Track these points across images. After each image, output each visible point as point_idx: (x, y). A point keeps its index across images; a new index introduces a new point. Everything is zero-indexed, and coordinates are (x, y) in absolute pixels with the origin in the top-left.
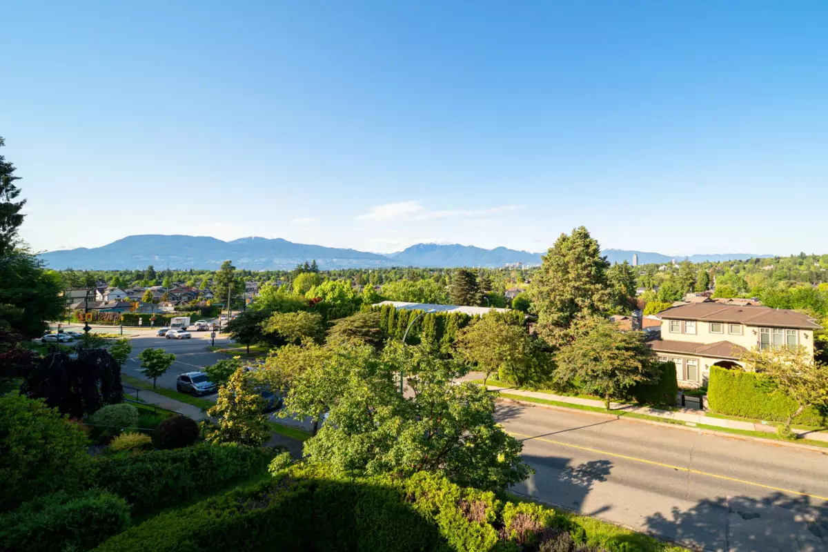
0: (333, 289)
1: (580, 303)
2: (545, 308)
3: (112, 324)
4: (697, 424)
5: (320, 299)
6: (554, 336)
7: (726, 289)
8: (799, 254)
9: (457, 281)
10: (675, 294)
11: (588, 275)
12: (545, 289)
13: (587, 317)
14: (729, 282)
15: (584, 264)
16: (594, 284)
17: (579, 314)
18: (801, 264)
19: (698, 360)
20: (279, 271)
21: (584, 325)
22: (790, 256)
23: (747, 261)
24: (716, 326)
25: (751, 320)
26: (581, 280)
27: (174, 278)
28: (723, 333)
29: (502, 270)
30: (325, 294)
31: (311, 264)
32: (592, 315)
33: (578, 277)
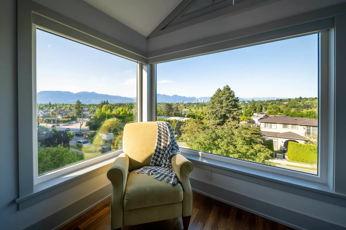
0: (122, 111)
1: (229, 116)
2: (214, 118)
3: (42, 123)
4: (286, 165)
5: (118, 114)
6: (218, 129)
7: (273, 111)
8: (299, 97)
9: (165, 107)
10: (250, 113)
11: (231, 105)
12: (214, 110)
13: (231, 121)
14: (272, 109)
15: (229, 100)
16: (234, 108)
17: (228, 120)
18: (300, 101)
19: (278, 139)
20: (94, 104)
21: (231, 125)
22: (295, 98)
23: (277, 100)
24: (285, 125)
25: (302, 123)
26: (228, 107)
27: (58, 106)
28: (289, 128)
29: (176, 104)
30: (119, 112)
31: (106, 101)
32: (233, 121)
33: (227, 106)
